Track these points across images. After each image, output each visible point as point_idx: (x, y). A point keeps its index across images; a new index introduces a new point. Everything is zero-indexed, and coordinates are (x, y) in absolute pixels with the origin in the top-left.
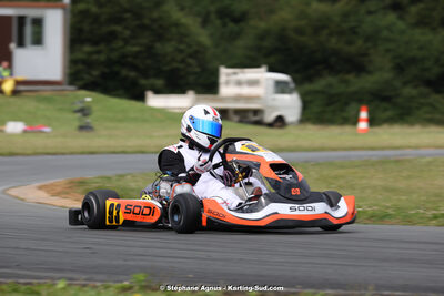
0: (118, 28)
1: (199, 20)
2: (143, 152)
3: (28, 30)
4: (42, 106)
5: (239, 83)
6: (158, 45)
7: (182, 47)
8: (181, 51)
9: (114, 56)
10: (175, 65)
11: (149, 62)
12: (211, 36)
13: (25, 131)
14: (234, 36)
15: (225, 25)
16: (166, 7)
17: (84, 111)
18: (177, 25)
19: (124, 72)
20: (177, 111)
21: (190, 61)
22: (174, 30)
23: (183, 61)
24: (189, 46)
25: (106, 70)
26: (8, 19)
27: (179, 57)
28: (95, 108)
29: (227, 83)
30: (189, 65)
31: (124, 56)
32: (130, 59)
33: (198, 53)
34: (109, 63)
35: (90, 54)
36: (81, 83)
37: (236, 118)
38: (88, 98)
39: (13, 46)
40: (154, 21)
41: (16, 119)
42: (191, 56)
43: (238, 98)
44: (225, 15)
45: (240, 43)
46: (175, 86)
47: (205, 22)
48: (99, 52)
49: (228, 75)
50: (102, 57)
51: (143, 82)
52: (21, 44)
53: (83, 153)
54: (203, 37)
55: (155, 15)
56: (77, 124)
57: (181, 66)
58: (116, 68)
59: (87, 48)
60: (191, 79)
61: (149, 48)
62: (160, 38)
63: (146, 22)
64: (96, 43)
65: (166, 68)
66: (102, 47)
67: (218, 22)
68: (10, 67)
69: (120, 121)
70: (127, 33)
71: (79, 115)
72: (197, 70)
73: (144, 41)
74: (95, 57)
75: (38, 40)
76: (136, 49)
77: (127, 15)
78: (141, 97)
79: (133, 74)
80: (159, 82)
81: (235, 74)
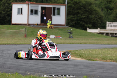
0: (80, 11)
1: (101, 9)
2: (86, 44)
3: (56, 11)
4: (60, 31)
5: (111, 26)
6: (90, 16)
7: (96, 16)
8: (96, 17)
9: (79, 18)
10: (95, 21)
11: (88, 20)
12: (104, 13)
13: (55, 38)
14: (110, 14)
15: (108, 11)
16: (92, 6)
17: (71, 33)
18: (95, 10)
19: (81, 23)
20: (95, 33)
21: (98, 20)
22: (94, 12)
23: (97, 20)
24: (99, 16)
25: (76, 22)
26: (51, 8)
27: (96, 19)
28: (73, 32)
29: (108, 26)
30: (98, 21)
31: (81, 18)
32: (82, 19)
33: (101, 18)
34: (77, 20)
35: (72, 18)
36: (70, 25)
37: (111, 35)
38: (72, 29)
39: (52, 15)
40: (89, 9)
41: (53, 35)
42: (99, 19)
43: (111, 30)
44: (108, 8)
45: (112, 15)
46: (94, 27)
47: (102, 10)
48: (75, 17)
49: (109, 24)
50: (75, 19)
51: (86, 25)
52: (54, 15)
53: (70, 44)
54: (102, 14)
55: (89, 8)
56: (69, 36)
57: (96, 21)
58: (79, 22)
59: (71, 16)
60: (99, 25)
61: (88, 16)
62: (91, 14)
63: (87, 9)
64: (74, 15)
65: (92, 22)
66: (75, 16)
67: (106, 10)
68: (51, 20)
69: (80, 35)
70: (82, 12)
71: (69, 34)
72: (100, 22)
73: (86, 14)
74: (73, 18)
75: (59, 14)
76: (84, 16)
77: (82, 8)
78: (86, 29)
79: (83, 23)
80: (90, 25)
81: (110, 24)
